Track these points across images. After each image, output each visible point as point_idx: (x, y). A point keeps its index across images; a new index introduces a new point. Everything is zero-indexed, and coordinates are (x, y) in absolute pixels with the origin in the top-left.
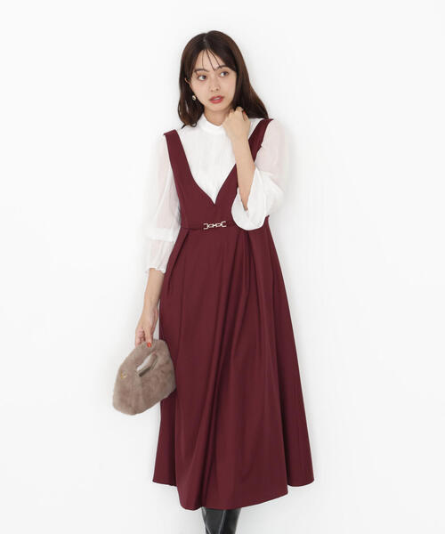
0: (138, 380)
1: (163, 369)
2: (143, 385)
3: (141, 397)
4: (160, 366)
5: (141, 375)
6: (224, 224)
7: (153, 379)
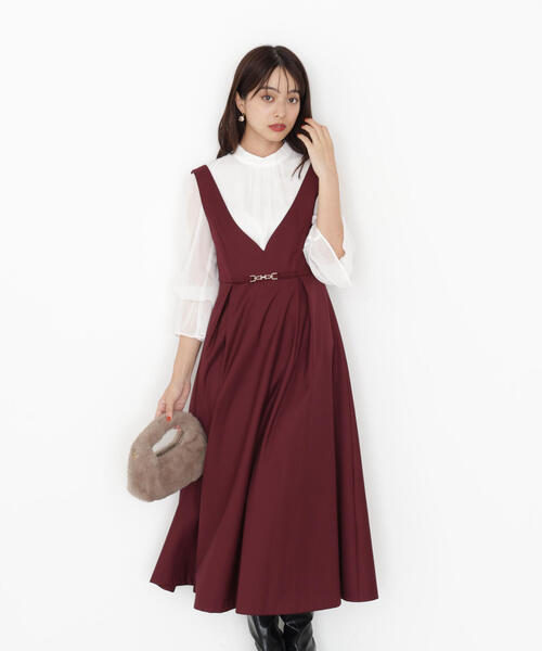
0: (154, 461)
1: (190, 446)
2: (161, 465)
3: (157, 482)
4: (186, 443)
5: (160, 454)
6: (274, 276)
7: (176, 460)
